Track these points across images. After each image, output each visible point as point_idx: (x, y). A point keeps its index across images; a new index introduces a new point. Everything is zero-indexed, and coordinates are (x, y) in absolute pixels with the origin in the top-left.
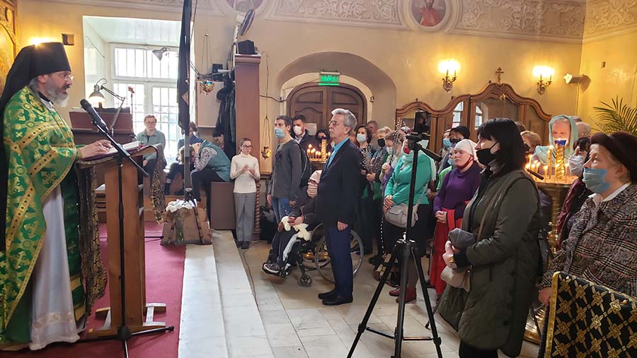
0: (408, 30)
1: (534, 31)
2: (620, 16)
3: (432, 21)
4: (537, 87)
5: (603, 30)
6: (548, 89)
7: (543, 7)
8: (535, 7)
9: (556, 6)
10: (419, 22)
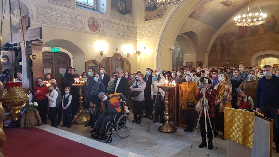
0: (87, 32)
1: (124, 35)
2: (148, 33)
3: (95, 30)
4: (127, 55)
5: (143, 37)
6: (130, 55)
7: (126, 28)
9: (129, 28)
10: (91, 29)
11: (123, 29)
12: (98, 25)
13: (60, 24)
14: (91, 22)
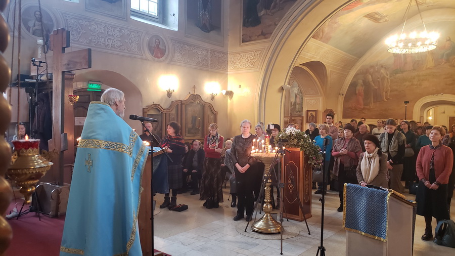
0: (147, 59)
1: (208, 66)
2: (246, 63)
3: (159, 56)
4: (210, 96)
6: (216, 98)
7: (211, 54)
8: (207, 52)
9: (216, 53)
10: (153, 55)
11: (205, 56)
12: (164, 48)
13: (103, 45)
14: (154, 43)
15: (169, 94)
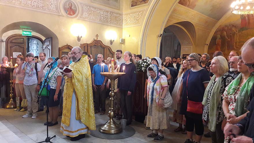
0: (62, 16)
2: (133, 20)
4: (110, 42)
5: (129, 24)
6: (113, 43)
7: (110, 14)
8: (108, 13)
9: (114, 14)
10: (67, 13)
11: (106, 15)
12: (75, 9)
13: (29, 5)
14: (68, 6)
15: (79, 39)
